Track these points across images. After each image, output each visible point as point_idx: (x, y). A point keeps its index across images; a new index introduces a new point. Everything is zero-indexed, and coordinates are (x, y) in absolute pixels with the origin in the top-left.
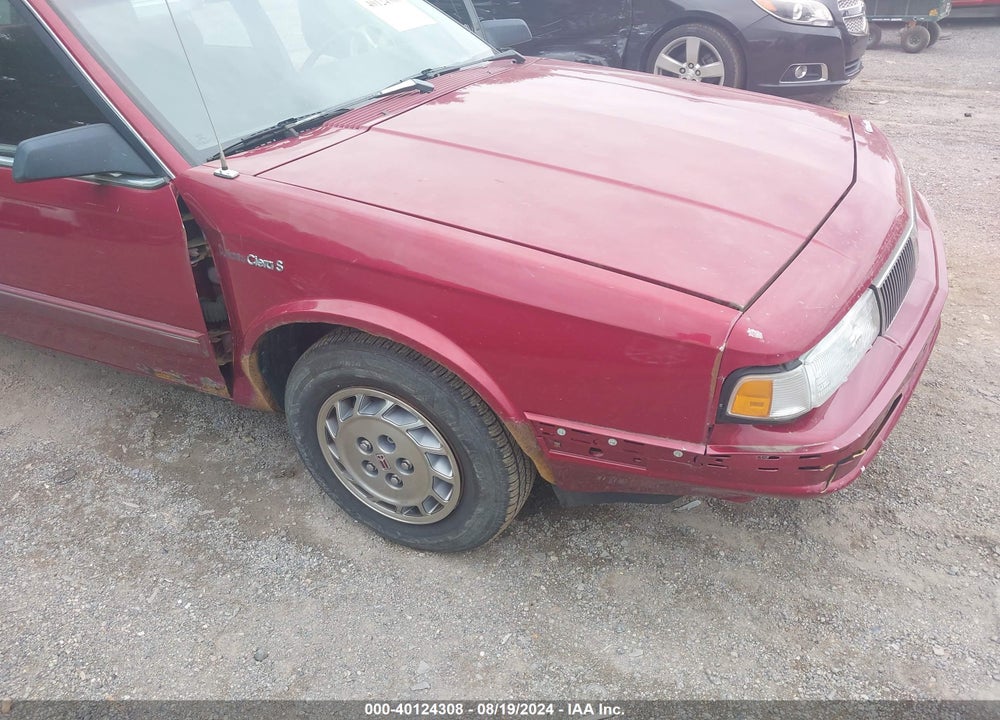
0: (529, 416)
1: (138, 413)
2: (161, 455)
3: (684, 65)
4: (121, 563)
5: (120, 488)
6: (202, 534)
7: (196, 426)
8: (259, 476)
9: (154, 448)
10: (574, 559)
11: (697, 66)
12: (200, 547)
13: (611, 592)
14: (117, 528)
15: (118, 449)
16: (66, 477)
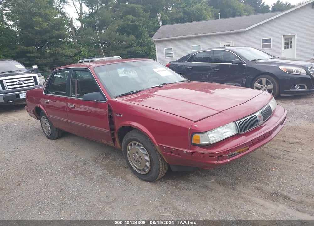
0: (159, 144)
1: (102, 155)
2: (103, 163)
3: (262, 86)
4: (88, 179)
5: (93, 167)
6: (105, 176)
7: (112, 158)
8: (120, 167)
9: (102, 161)
10: (179, 188)
11: (266, 86)
12: (104, 178)
13: (183, 195)
14: (90, 173)
15: (95, 160)
16: (83, 165)
